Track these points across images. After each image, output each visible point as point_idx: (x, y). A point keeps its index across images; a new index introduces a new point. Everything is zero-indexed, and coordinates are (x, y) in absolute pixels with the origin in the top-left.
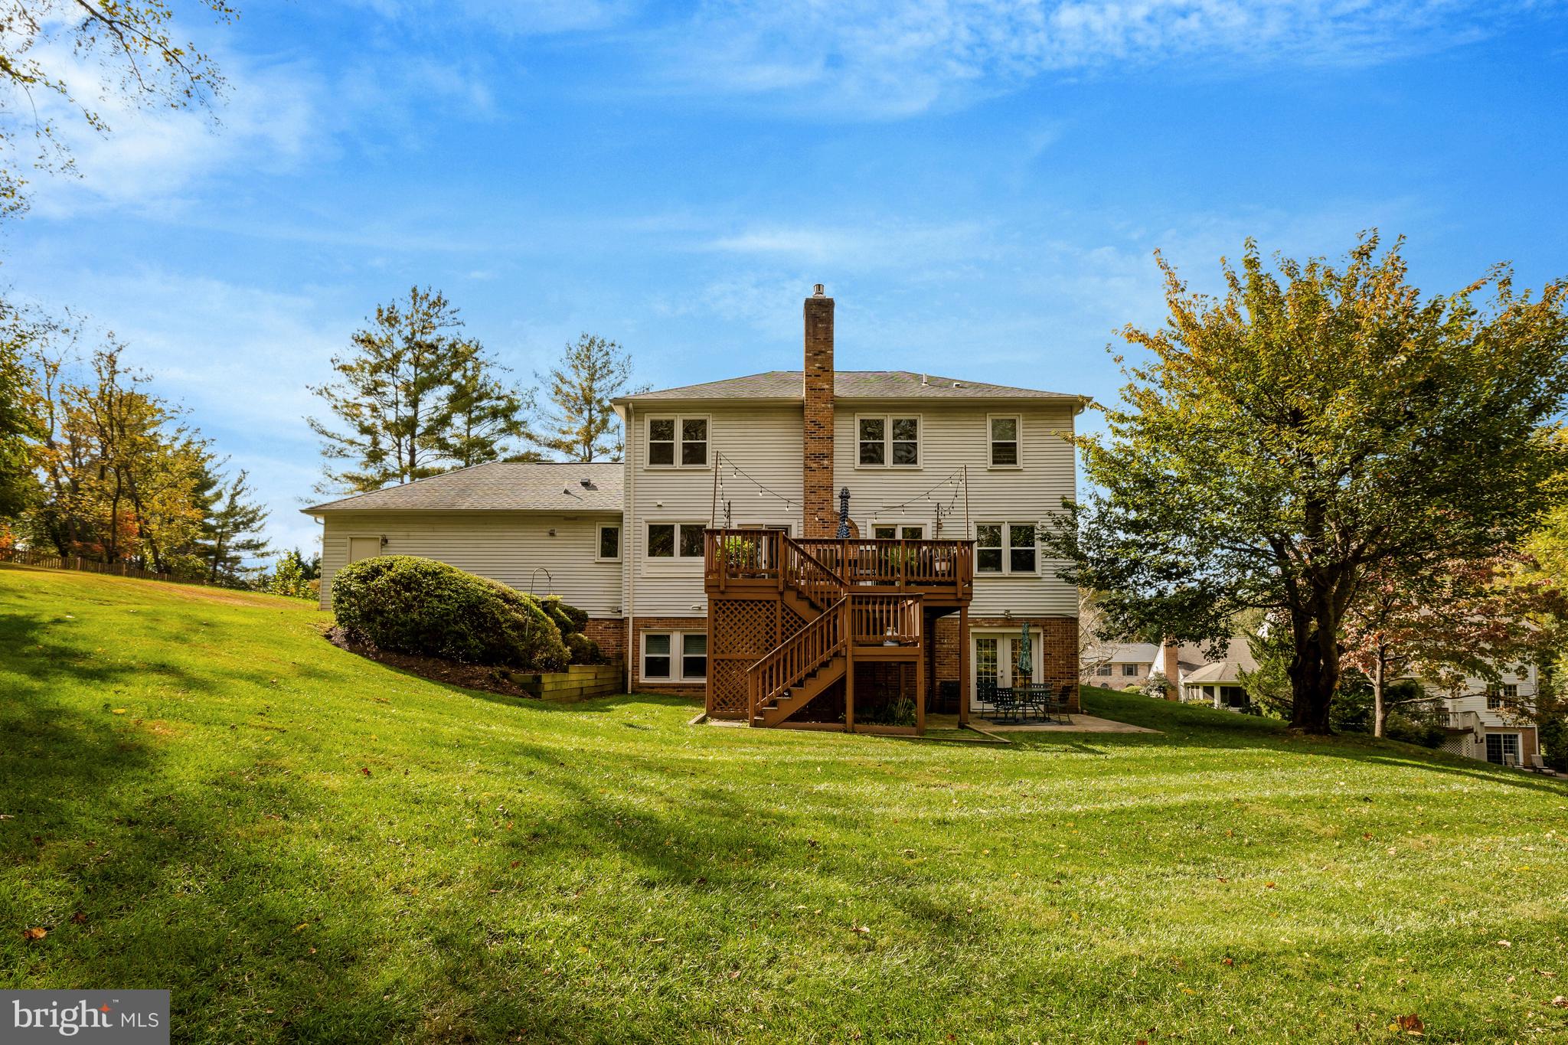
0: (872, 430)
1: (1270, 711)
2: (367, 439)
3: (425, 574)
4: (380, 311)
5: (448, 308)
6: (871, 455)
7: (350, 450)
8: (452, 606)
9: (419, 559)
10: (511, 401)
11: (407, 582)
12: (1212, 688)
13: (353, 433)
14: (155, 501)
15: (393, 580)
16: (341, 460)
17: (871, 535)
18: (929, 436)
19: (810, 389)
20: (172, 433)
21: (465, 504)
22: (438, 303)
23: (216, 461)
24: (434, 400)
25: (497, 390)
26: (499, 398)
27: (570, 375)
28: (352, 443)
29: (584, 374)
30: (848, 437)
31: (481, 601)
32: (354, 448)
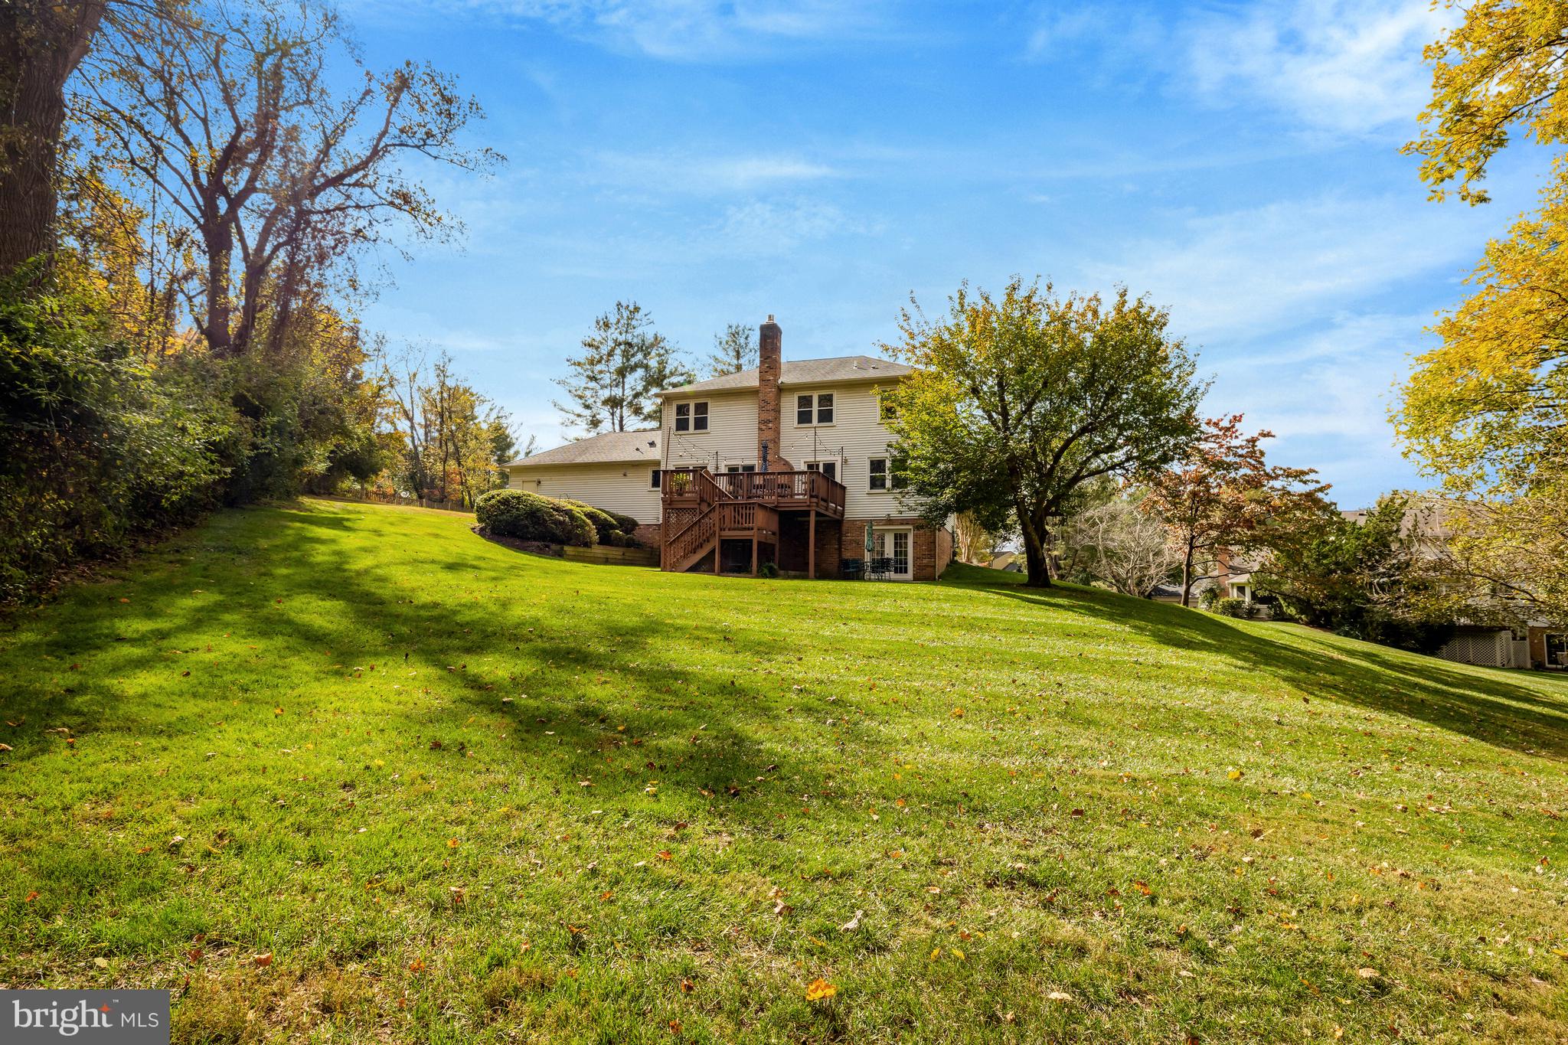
0: (805, 402)
1: (1288, 606)
2: (587, 413)
3: (513, 498)
4: (598, 323)
5: (642, 313)
6: (804, 418)
7: (578, 420)
8: (522, 512)
9: (513, 491)
10: (690, 376)
11: (505, 502)
12: (1244, 588)
13: (580, 410)
14: (469, 460)
15: (499, 501)
16: (573, 427)
17: (804, 468)
18: (841, 405)
19: (762, 380)
20: (487, 411)
21: (579, 460)
22: (637, 309)
23: (513, 429)
24: (634, 380)
25: (680, 368)
26: (682, 375)
27: (721, 355)
28: (579, 416)
29: (732, 353)
30: (790, 408)
31: (538, 510)
32: (580, 419)
